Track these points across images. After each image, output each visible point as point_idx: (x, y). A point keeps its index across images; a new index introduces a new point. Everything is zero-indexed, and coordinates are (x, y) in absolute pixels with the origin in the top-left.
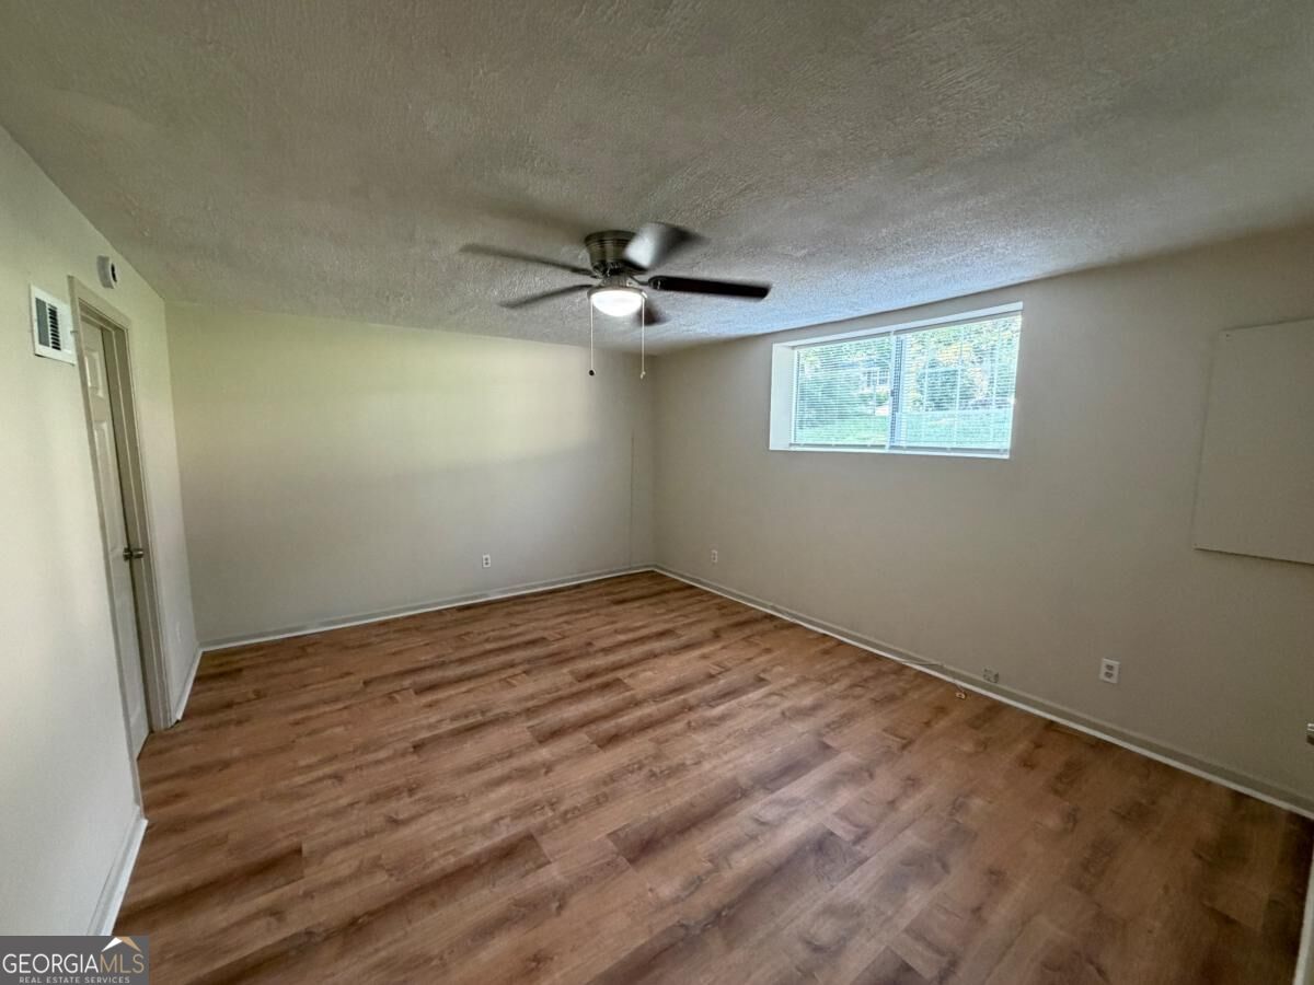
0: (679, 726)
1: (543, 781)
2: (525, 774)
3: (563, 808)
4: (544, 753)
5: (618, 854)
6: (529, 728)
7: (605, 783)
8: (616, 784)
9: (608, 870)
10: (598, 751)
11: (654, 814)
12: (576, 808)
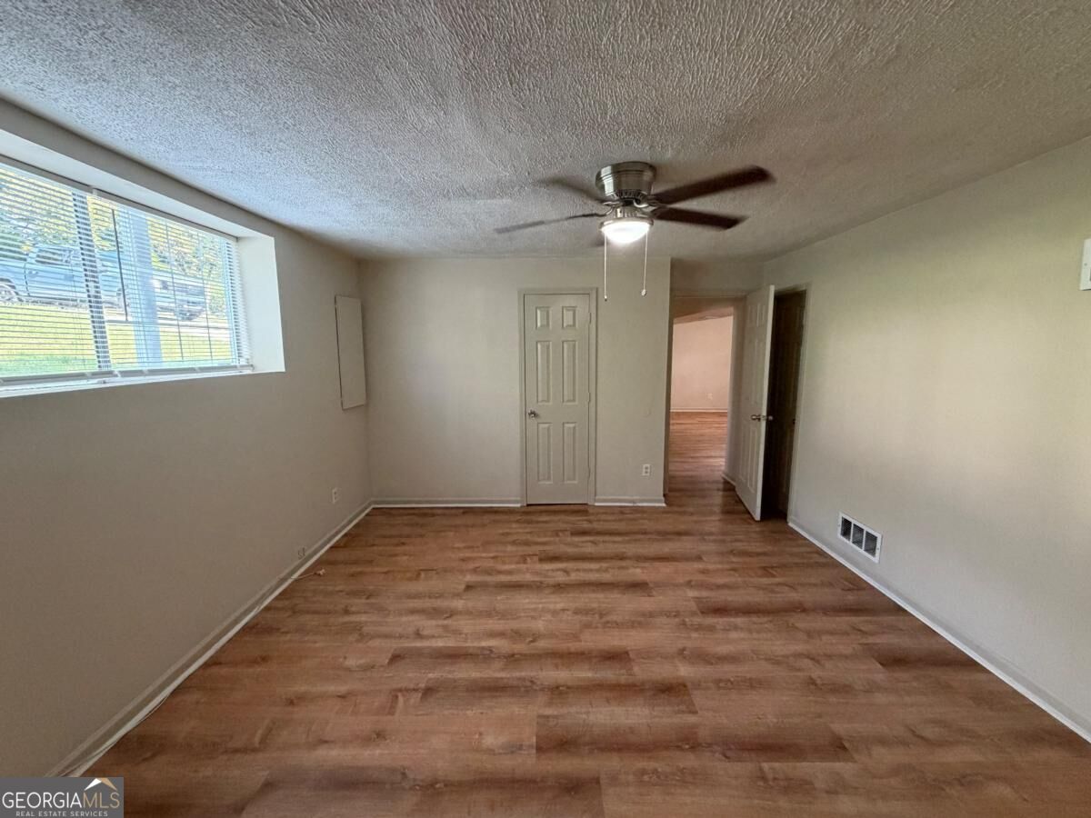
0: (542, 644)
1: (689, 644)
2: (701, 657)
3: (677, 620)
4: (684, 671)
5: (652, 588)
6: (695, 713)
7: (640, 623)
8: (633, 619)
9: (658, 585)
10: (632, 650)
11: (619, 596)
12: (668, 617)
